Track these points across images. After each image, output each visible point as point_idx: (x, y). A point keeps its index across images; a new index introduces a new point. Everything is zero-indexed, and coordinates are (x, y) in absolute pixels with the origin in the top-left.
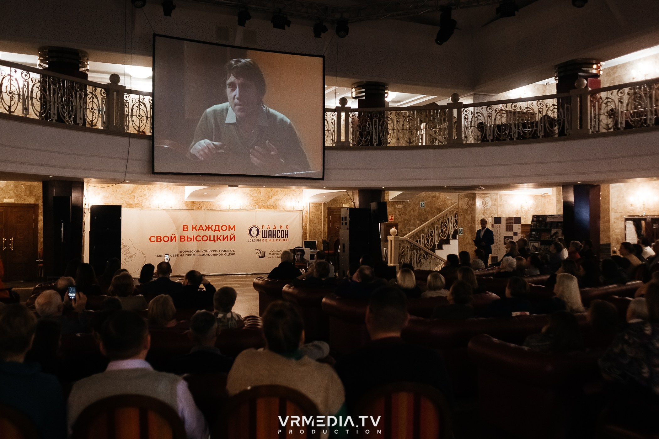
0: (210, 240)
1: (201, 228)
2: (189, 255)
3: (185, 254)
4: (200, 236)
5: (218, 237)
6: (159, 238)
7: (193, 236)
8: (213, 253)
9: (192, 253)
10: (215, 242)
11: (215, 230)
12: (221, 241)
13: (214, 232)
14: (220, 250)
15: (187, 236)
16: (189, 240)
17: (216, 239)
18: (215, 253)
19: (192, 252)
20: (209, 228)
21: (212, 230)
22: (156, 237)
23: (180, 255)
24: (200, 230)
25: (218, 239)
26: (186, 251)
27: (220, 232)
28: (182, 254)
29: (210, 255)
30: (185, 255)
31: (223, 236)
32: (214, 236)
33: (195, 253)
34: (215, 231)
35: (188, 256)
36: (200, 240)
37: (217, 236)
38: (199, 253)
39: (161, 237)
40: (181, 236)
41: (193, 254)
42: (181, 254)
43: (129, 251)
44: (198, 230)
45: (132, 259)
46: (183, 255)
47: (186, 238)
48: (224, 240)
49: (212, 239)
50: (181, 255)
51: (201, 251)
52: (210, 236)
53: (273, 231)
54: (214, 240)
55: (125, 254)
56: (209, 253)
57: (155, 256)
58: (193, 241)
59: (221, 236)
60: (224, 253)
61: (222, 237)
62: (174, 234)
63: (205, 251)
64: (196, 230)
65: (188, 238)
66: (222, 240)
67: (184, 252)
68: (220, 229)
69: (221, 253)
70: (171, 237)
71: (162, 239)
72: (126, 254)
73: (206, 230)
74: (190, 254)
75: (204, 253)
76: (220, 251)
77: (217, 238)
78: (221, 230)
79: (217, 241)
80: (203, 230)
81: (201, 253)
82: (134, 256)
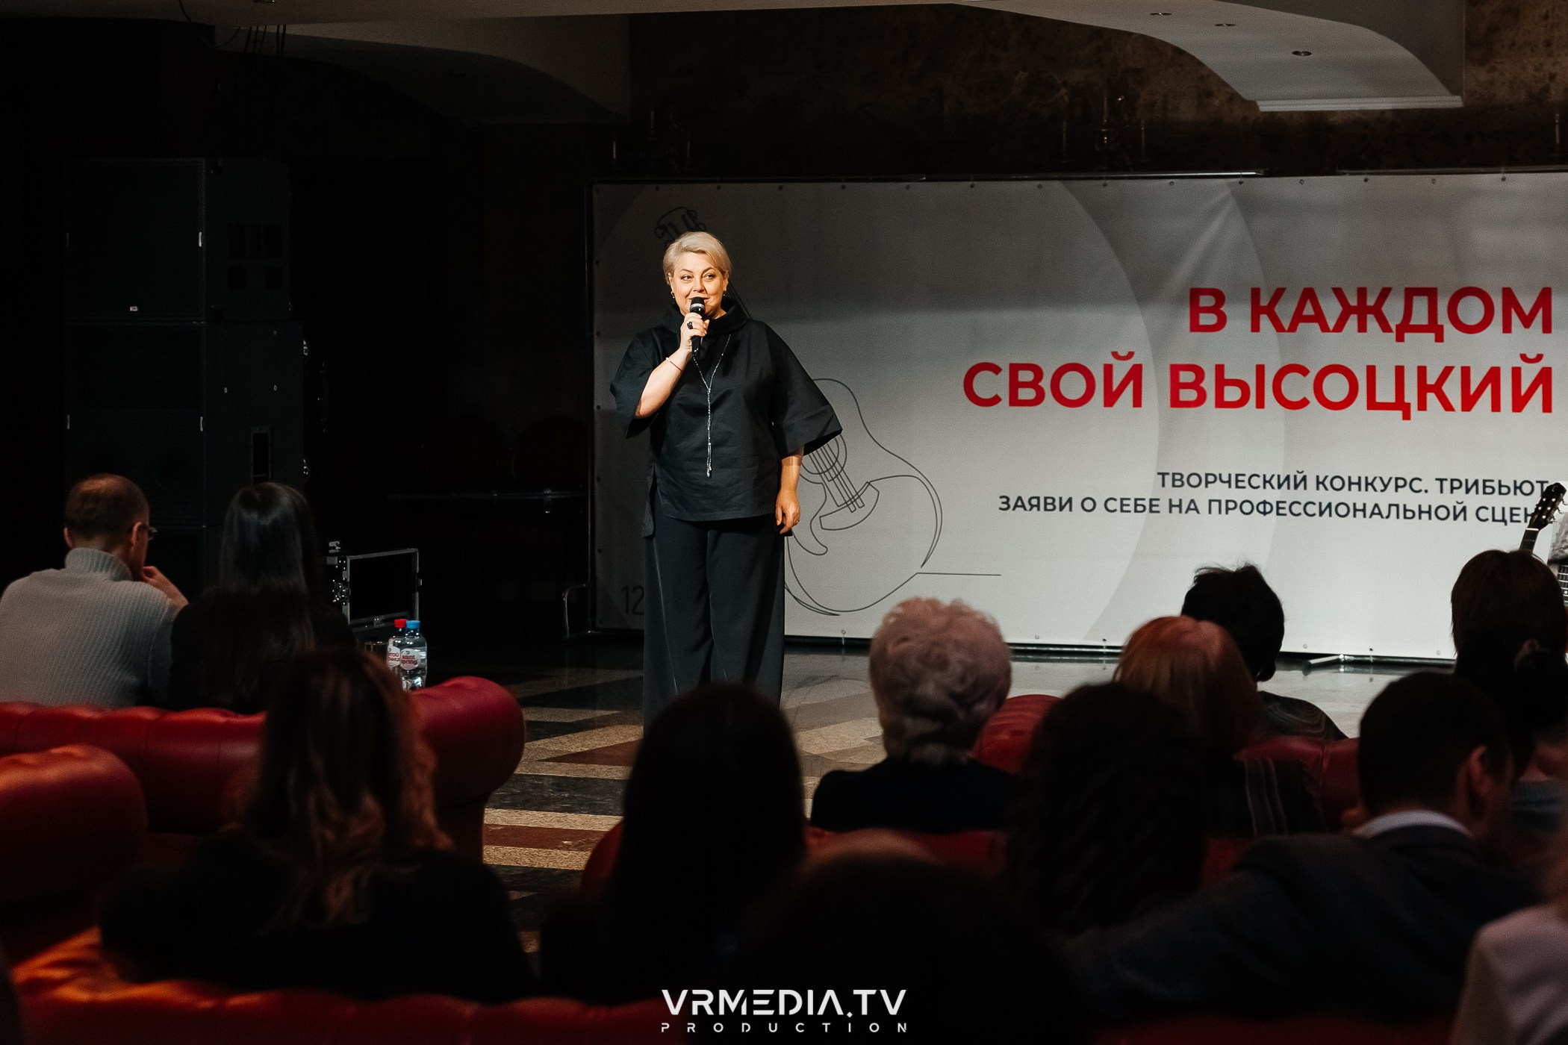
0: (1373, 404)
1: (1309, 310)
2: (1228, 506)
3: (1202, 495)
4: (1304, 371)
5: (1431, 380)
6: (1026, 376)
7: (1260, 370)
8: (1391, 496)
9: (1247, 494)
10: (1407, 416)
11: (1405, 328)
12: (1448, 406)
13: (1400, 338)
14: (1441, 480)
15: (1220, 369)
16: (1232, 394)
17: (1411, 396)
18: (1405, 497)
19: (1255, 481)
20: (1362, 311)
21: (1385, 327)
22: (1005, 374)
23: (1171, 506)
24: (1301, 325)
25: (1431, 398)
26: (1209, 479)
27: (1439, 338)
28: (1186, 494)
29: (1377, 511)
30: (1203, 506)
31: (1466, 372)
32: (1400, 371)
33: (1272, 495)
34: (1407, 335)
35: (1228, 509)
36: (1304, 403)
37: (1422, 371)
38: (1301, 495)
39: (1038, 372)
40: (1175, 370)
41: (1257, 497)
42: (1176, 494)
43: (841, 460)
44: (1293, 328)
45: (860, 513)
46: (1193, 507)
47: (1209, 384)
48: (1468, 402)
49: (1386, 393)
50: (1180, 506)
51: (1311, 482)
52: (1371, 371)
54: (1400, 405)
55: (817, 478)
56: (1368, 498)
57: (999, 503)
58: (1260, 404)
59: (1447, 371)
60: (1473, 501)
61: (1455, 377)
62: (1131, 355)
63: (1337, 483)
64: (1279, 328)
65: (1221, 382)
66: (1455, 399)
67: (1194, 480)
68: (1443, 318)
69: (1450, 500)
70: (1108, 370)
71: (1046, 383)
72: (824, 484)
73: (1339, 327)
74: (1238, 495)
75: (1334, 497)
76: (1447, 485)
77: (1423, 389)
78: (1449, 329)
79: (1422, 406)
80: (1325, 328)
81: (1311, 493)
82: (869, 496)
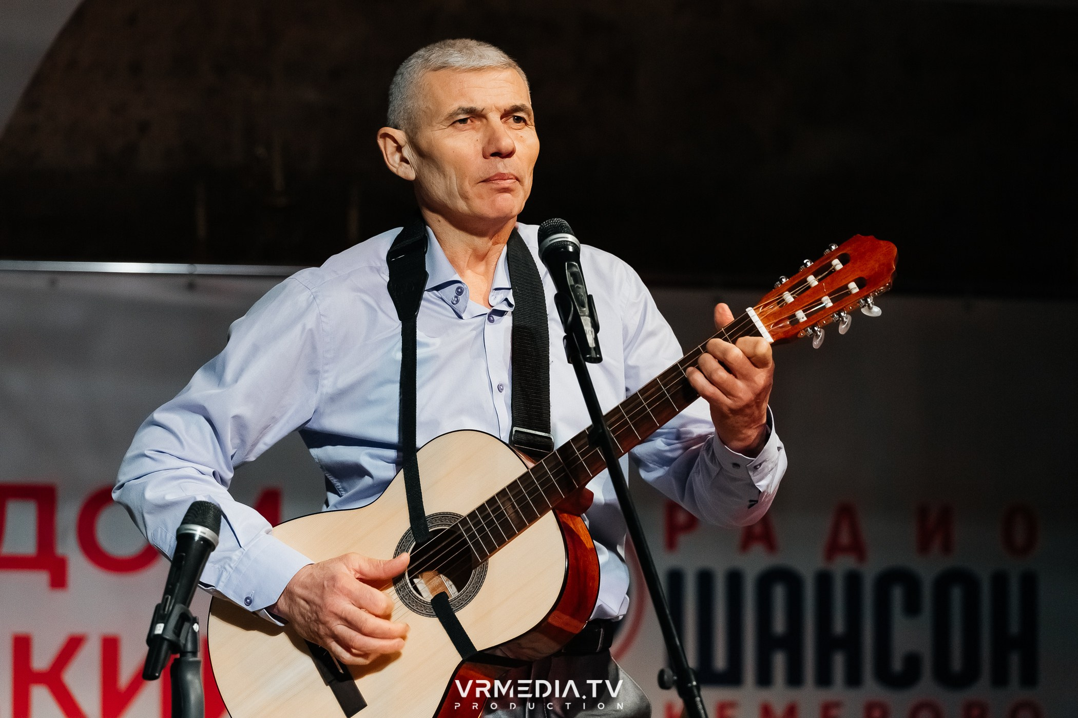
5: (40, 662)
12: (73, 712)
25: (41, 695)
27: (59, 581)
31: (110, 647)
37: (22, 646)
53: (824, 580)
59: (73, 645)
61: (90, 655)
66: (89, 697)
77: (24, 678)
79: (21, 711)
